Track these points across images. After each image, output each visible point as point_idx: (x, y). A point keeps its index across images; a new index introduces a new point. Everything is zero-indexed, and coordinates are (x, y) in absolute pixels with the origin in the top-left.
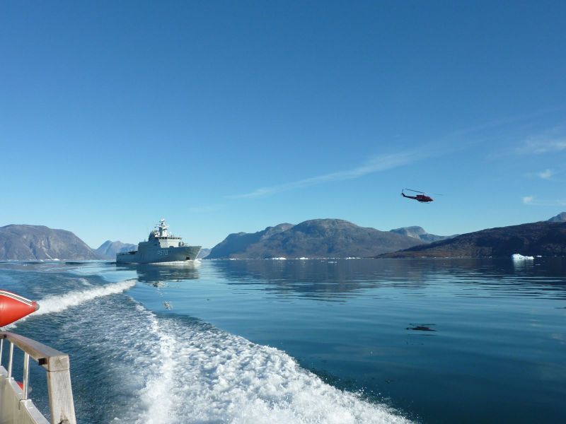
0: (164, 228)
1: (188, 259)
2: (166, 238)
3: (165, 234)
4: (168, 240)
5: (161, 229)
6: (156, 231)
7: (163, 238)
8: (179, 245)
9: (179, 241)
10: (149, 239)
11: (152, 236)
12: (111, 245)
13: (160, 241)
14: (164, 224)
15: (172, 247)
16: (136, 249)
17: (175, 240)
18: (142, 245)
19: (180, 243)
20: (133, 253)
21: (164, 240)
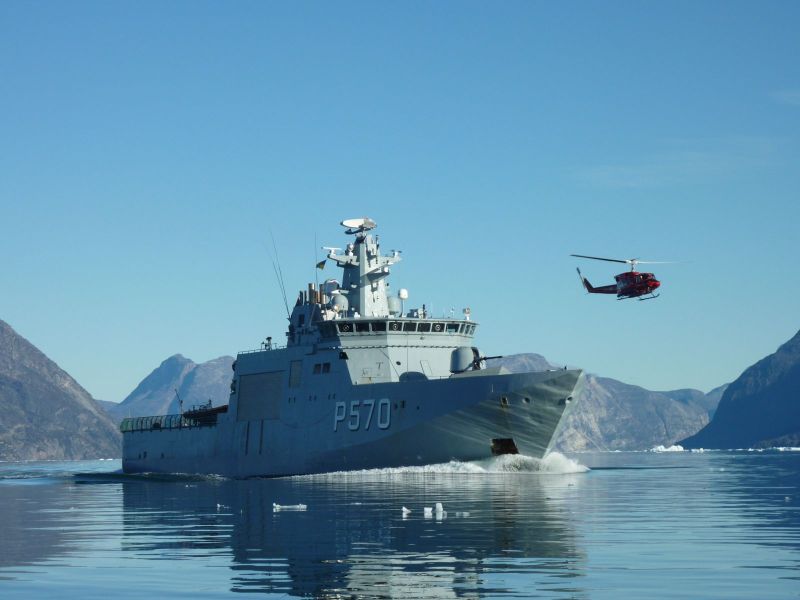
0: (368, 268)
1: (505, 447)
2: (379, 326)
3: (375, 304)
4: (393, 338)
5: (351, 273)
6: (327, 288)
7: (363, 326)
8: (455, 368)
9: (454, 340)
10: (291, 334)
11: (306, 318)
12: (191, 377)
13: (347, 342)
14: (370, 245)
15: (413, 379)
16: (222, 398)
17: (431, 338)
18: (250, 370)
19: (456, 355)
20: (205, 417)
21: (370, 340)
